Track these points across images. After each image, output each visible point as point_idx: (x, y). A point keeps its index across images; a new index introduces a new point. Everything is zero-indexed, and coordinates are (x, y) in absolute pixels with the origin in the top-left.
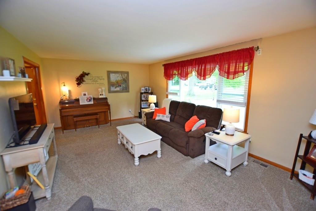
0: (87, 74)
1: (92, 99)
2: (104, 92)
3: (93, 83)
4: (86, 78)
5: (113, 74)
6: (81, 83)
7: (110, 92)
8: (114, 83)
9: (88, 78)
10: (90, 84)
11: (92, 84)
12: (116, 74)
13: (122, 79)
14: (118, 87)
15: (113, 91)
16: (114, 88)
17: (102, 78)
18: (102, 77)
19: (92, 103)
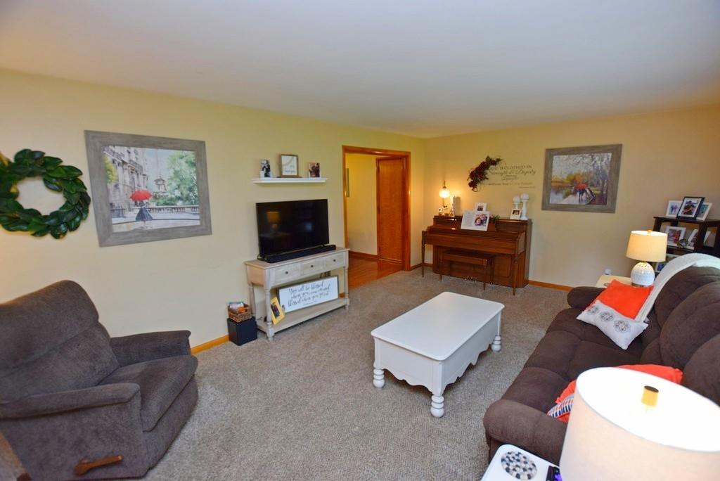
0: (494, 163)
1: (486, 220)
2: (524, 205)
3: (505, 182)
4: (491, 172)
5: (562, 157)
6: (479, 182)
7: (546, 206)
8: (562, 182)
9: (496, 171)
10: (499, 184)
11: (504, 184)
12: (572, 156)
13: (591, 169)
14: (574, 194)
15: (555, 204)
16: (560, 196)
17: (529, 170)
18: (530, 167)
19: (484, 228)
